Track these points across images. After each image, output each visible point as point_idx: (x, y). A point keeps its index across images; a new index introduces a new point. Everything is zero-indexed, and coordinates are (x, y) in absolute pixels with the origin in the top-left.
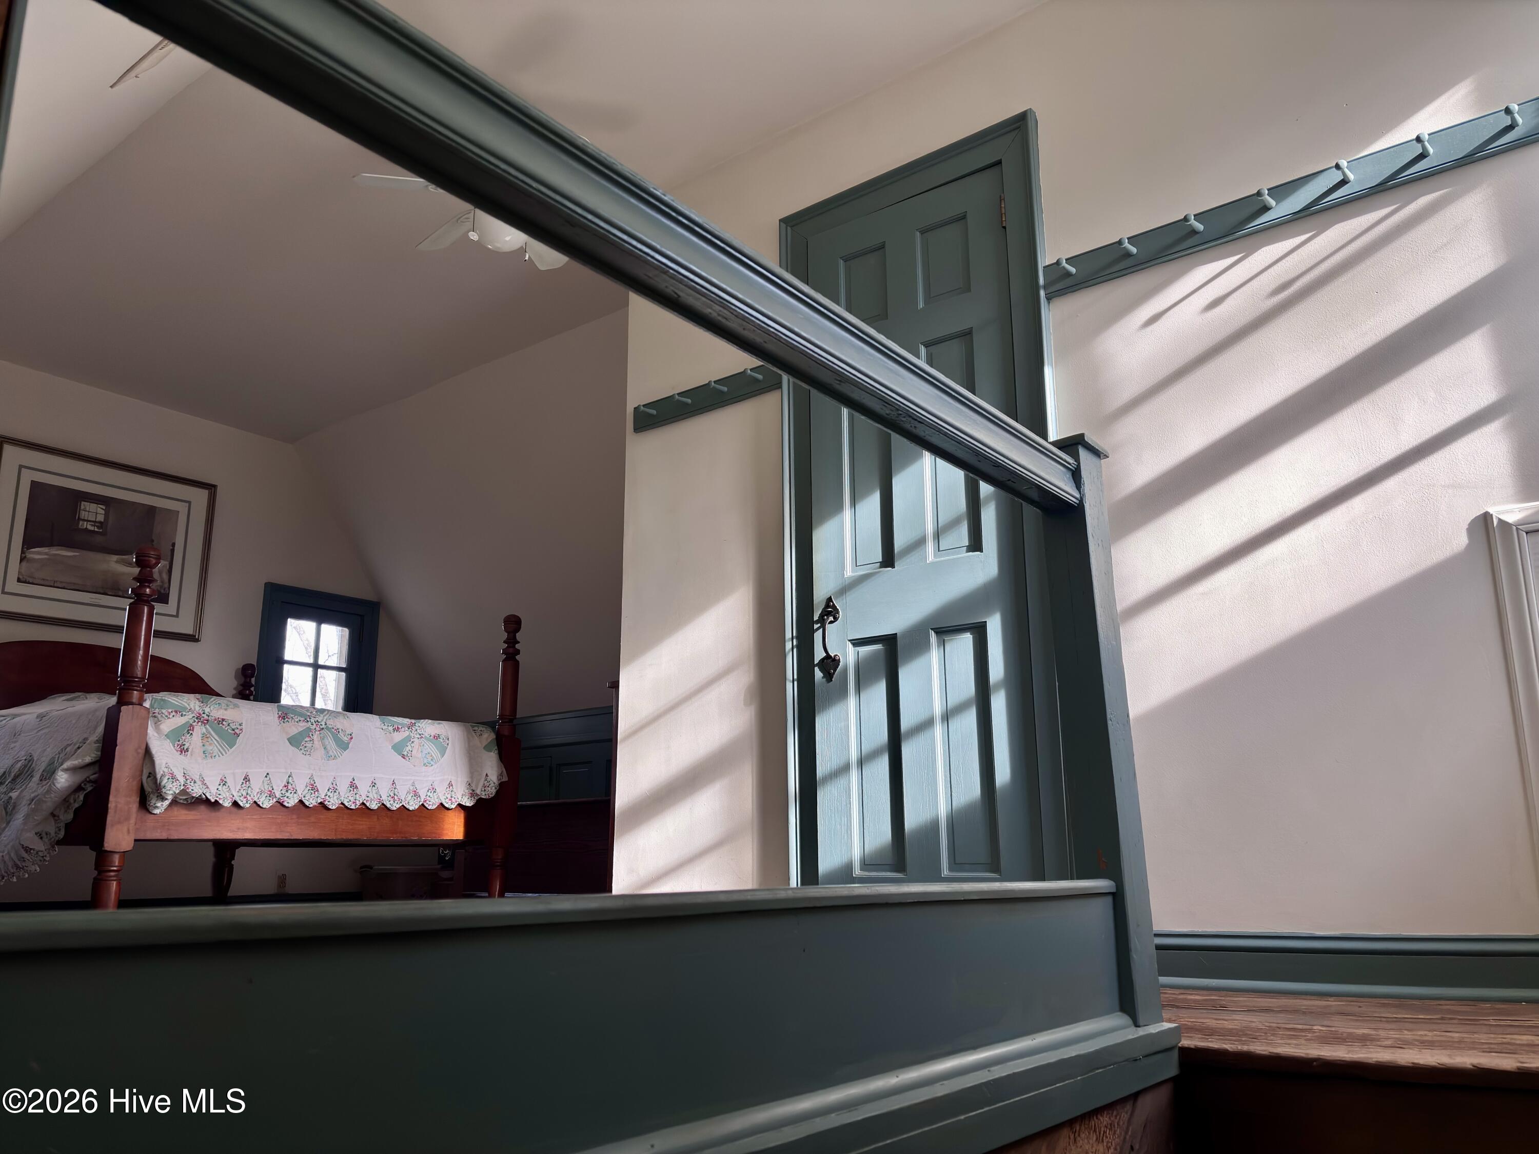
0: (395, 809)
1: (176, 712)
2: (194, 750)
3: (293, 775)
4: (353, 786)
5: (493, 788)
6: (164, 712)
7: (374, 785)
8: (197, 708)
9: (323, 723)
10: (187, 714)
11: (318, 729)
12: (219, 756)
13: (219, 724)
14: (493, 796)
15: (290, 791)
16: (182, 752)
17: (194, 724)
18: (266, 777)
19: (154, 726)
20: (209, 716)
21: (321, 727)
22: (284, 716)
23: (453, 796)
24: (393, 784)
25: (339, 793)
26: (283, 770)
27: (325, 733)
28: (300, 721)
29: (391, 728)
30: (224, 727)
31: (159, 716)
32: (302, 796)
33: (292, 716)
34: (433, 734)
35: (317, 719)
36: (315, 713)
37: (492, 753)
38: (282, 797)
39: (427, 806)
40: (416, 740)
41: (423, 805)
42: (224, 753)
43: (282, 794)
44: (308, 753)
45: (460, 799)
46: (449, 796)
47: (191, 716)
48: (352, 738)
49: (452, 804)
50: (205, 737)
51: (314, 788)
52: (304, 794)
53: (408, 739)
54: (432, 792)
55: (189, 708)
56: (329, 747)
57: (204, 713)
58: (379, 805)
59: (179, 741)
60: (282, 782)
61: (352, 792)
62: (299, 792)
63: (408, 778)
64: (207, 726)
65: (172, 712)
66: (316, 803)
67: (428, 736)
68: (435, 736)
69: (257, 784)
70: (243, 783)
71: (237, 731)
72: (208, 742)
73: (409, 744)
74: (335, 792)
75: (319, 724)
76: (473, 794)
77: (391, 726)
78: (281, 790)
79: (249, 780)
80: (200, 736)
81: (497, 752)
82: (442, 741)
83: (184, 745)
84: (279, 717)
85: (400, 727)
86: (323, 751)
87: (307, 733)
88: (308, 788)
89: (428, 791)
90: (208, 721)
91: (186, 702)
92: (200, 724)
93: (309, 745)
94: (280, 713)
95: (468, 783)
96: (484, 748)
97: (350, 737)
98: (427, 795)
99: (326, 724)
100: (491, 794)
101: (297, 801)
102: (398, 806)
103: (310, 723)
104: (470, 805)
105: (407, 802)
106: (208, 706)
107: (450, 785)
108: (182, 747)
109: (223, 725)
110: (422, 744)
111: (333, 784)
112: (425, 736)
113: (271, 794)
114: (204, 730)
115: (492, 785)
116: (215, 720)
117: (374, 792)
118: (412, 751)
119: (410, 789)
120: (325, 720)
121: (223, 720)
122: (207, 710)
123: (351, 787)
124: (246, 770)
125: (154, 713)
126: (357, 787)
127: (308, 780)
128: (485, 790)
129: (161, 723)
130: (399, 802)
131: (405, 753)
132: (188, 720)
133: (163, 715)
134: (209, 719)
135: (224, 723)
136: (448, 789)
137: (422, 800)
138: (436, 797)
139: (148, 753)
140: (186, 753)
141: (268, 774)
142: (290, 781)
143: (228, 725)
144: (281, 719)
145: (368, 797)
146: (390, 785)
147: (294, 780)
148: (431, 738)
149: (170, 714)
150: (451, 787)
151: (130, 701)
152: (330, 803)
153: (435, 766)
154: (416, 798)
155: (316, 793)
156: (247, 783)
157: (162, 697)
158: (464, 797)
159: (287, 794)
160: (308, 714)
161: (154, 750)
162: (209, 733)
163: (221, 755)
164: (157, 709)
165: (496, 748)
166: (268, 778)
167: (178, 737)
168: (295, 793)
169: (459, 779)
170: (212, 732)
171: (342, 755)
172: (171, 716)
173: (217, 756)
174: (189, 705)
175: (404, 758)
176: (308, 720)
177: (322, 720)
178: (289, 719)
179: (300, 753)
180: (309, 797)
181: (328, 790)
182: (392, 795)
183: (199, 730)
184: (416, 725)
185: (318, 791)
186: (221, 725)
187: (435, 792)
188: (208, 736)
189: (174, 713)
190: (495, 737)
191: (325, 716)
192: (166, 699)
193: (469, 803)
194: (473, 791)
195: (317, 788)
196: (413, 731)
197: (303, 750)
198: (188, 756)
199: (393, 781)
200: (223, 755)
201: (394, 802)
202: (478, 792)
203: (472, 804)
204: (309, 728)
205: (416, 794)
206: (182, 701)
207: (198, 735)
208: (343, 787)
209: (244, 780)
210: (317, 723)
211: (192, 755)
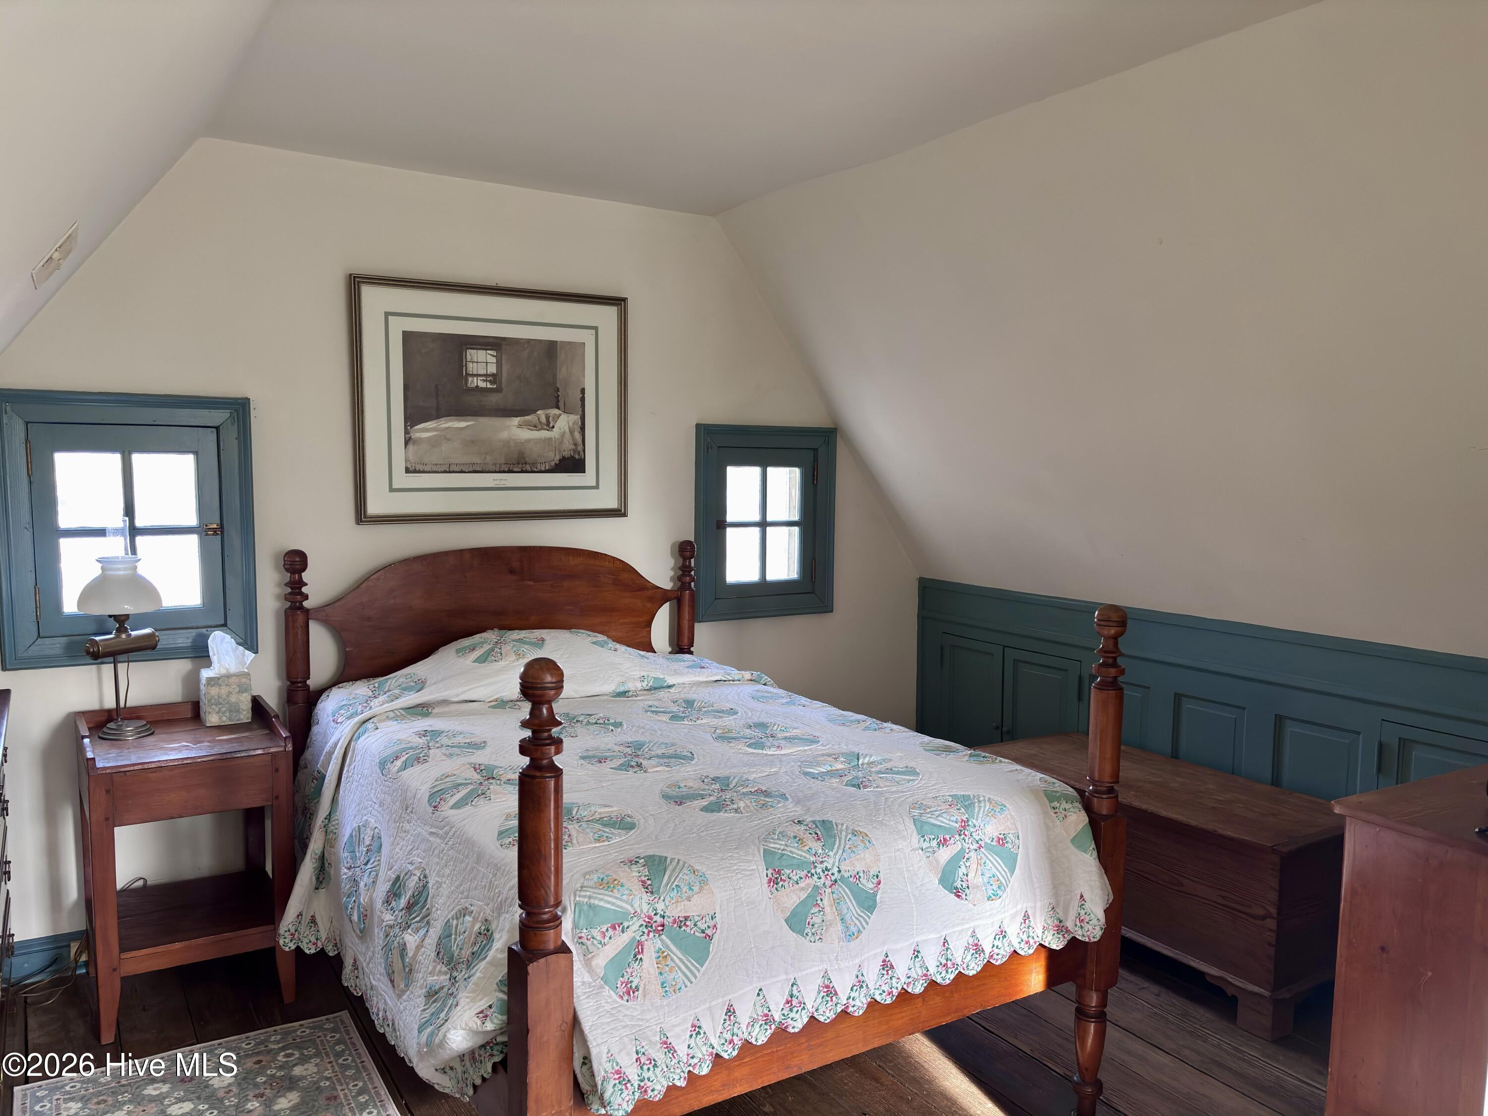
0: (948, 982)
1: (614, 927)
2: (647, 987)
3: (799, 982)
4: (887, 966)
5: (1098, 928)
6: (595, 935)
7: (916, 953)
8: (645, 907)
9: (835, 870)
10: (631, 923)
11: (828, 883)
12: (686, 986)
13: (680, 927)
14: (1095, 940)
15: (795, 1009)
16: (629, 994)
17: (644, 938)
18: (758, 995)
19: (582, 959)
20: (664, 917)
21: (833, 878)
22: (777, 878)
23: (1031, 934)
24: (944, 943)
25: (867, 985)
26: (784, 977)
27: (840, 890)
28: (801, 878)
29: (934, 843)
30: (688, 931)
31: (589, 943)
32: (814, 1010)
33: (788, 872)
34: (996, 834)
35: (825, 864)
36: (820, 851)
37: (1088, 856)
38: (785, 1019)
39: (994, 962)
40: (972, 854)
41: (988, 961)
42: (693, 979)
43: (784, 1015)
44: (817, 938)
45: (1040, 935)
46: (1025, 937)
47: (635, 927)
48: (879, 883)
49: (1029, 949)
50: (662, 956)
51: (829, 991)
52: (815, 1006)
53: (960, 856)
54: (1001, 939)
55: (633, 912)
56: (848, 917)
57: (655, 914)
58: (925, 985)
59: (623, 976)
60: (783, 996)
61: (886, 977)
62: (809, 1006)
63: (966, 926)
64: (663, 937)
65: (607, 930)
66: (835, 1014)
67: (989, 842)
68: (999, 839)
69: (743, 1017)
70: (725, 1020)
71: (709, 932)
72: (667, 966)
73: (961, 863)
74: (861, 987)
75: (830, 873)
76: (1061, 928)
77: (934, 839)
78: (783, 1009)
79: (734, 1012)
80: (654, 955)
81: (1095, 853)
82: (1010, 846)
83: (631, 982)
84: (770, 881)
85: (948, 837)
86: (840, 927)
87: (813, 899)
88: (822, 994)
89: (995, 939)
90: (663, 925)
91: (626, 902)
92: (651, 935)
93: (817, 920)
94: (770, 872)
95: (1051, 906)
96: (1073, 841)
97: (875, 881)
98: (993, 946)
99: (839, 871)
100: (1094, 937)
101: (806, 1020)
102: (952, 977)
103: (816, 876)
104: (1058, 949)
105: (965, 966)
106: (662, 898)
107: (1026, 917)
108: (629, 986)
109: (687, 926)
110: (983, 861)
111: (857, 977)
112: (986, 843)
113: (768, 1019)
114: (659, 945)
115: (1094, 922)
116: (674, 921)
117: (918, 965)
118: (967, 875)
119: (968, 944)
120: (837, 864)
121: (686, 918)
122: (660, 906)
123: (883, 969)
124: (727, 998)
125: (580, 938)
126: (892, 967)
127: (820, 981)
128: (1082, 927)
129: (593, 957)
130: (954, 969)
131: (958, 884)
132: (633, 934)
133: (595, 942)
134: (666, 923)
135: (688, 923)
136: (1023, 925)
137: (987, 956)
138: (1006, 944)
139: (575, 1022)
140: (636, 993)
141: (760, 990)
142: (795, 992)
143: (695, 925)
144: (772, 884)
145: (909, 977)
146: (940, 948)
147: (801, 988)
148: (994, 843)
149: (604, 936)
150: (1027, 921)
151: (542, 947)
152: (855, 1008)
153: (1005, 895)
154: (977, 956)
155: (834, 998)
156: (732, 1017)
157: (590, 897)
158: (1046, 932)
159: (792, 1015)
160: (813, 859)
161: (587, 1022)
162: (667, 947)
163: (688, 984)
164: (585, 931)
165: (1093, 846)
166: (761, 997)
167: (622, 970)
168: (804, 1009)
169: (1039, 904)
170: (672, 946)
171: (867, 924)
172: (607, 938)
173: (683, 987)
174: (632, 906)
175: (959, 896)
176: (813, 871)
177: (833, 865)
178: (784, 881)
179: (804, 942)
180: (824, 1009)
181: (852, 989)
182: (944, 962)
183: (653, 945)
184: (970, 823)
185: (836, 994)
186: (684, 928)
187: (1005, 937)
188: (665, 954)
189: (611, 932)
190: (1087, 819)
191: (836, 854)
192: (596, 902)
193: (1057, 944)
194: (1060, 922)
195: (835, 991)
196: (967, 838)
197: (810, 934)
198: (639, 1000)
199: (945, 939)
200: (691, 983)
201: (947, 972)
202: (1069, 924)
203: (1061, 947)
204: (816, 887)
205: (978, 949)
206: (621, 900)
207: (651, 957)
208: (872, 975)
209: (726, 1015)
210: (826, 873)
211: (644, 996)
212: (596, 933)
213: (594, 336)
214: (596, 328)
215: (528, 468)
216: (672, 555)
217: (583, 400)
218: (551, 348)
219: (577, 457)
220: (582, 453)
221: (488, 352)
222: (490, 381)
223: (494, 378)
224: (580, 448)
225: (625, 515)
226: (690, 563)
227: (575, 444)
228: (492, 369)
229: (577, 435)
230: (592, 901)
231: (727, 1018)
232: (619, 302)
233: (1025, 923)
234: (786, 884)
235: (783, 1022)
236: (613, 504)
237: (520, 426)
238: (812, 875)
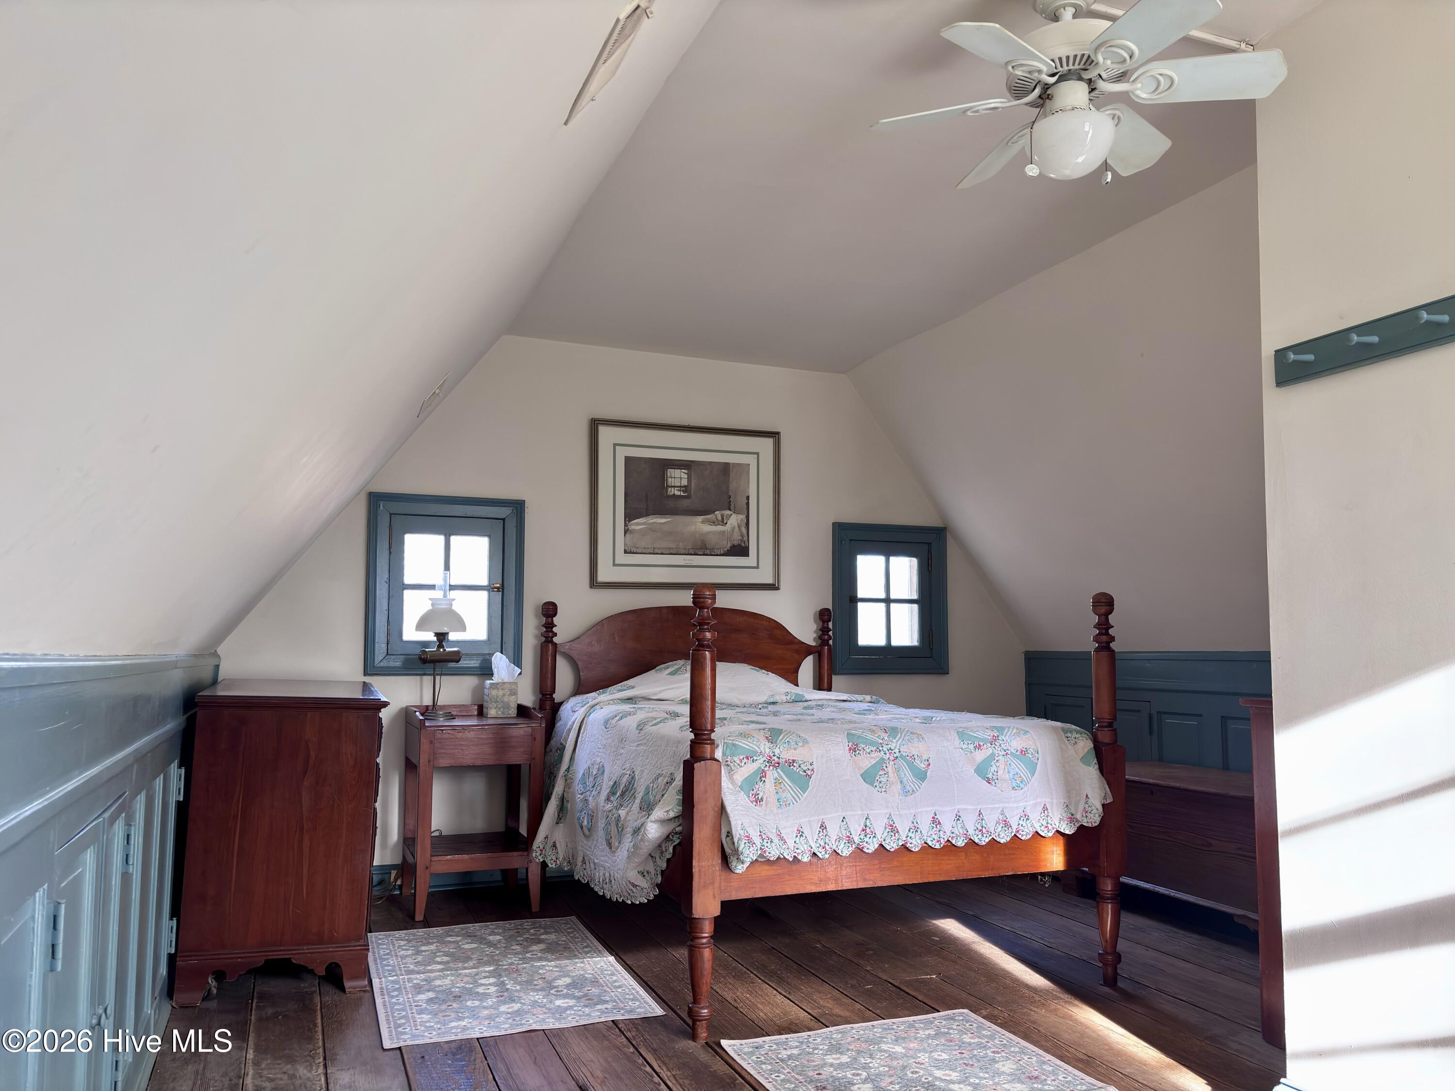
0: (984, 843)
1: (747, 758)
2: (768, 799)
3: (870, 817)
4: (936, 822)
5: (1097, 815)
6: (735, 760)
7: (958, 818)
8: (767, 750)
9: (897, 751)
10: (758, 758)
11: (892, 758)
12: (793, 804)
13: (790, 766)
14: (1096, 824)
15: (868, 836)
16: (757, 802)
17: (767, 769)
18: (843, 821)
19: (727, 775)
20: (779, 758)
21: (895, 755)
22: (855, 748)
23: (1049, 821)
24: (980, 814)
25: (921, 832)
26: (860, 812)
27: (900, 762)
28: (872, 751)
29: (971, 747)
30: (795, 769)
31: (732, 765)
32: (882, 840)
33: (863, 746)
34: (1019, 748)
35: (890, 746)
36: (886, 738)
37: (1091, 768)
38: (861, 842)
39: (1020, 836)
40: (1001, 758)
41: (1015, 835)
42: (798, 800)
43: (861, 839)
44: (883, 790)
45: (1057, 824)
46: (1044, 823)
47: (761, 761)
48: (929, 765)
49: (1048, 832)
50: (778, 783)
51: (893, 829)
52: (883, 837)
53: (992, 757)
54: (1025, 820)
55: (759, 752)
56: (905, 780)
57: (774, 756)
58: (966, 841)
59: (753, 790)
60: (860, 825)
61: (935, 829)
62: (879, 836)
63: (996, 806)
64: (779, 770)
65: (743, 759)
66: (898, 846)
67: (1014, 752)
68: (1022, 751)
69: (834, 831)
70: (819, 831)
71: (809, 772)
72: (781, 788)
73: (993, 763)
74: (917, 831)
75: (893, 752)
76: (1072, 819)
77: (971, 744)
78: (860, 835)
79: (826, 828)
80: (773, 781)
81: (1097, 766)
82: (1030, 756)
83: (758, 794)
84: (850, 749)
85: (981, 744)
86: (899, 786)
87: (881, 765)
88: (888, 830)
89: (1020, 819)
90: (779, 763)
91: (756, 745)
92: (771, 768)
93: (884, 779)
94: (850, 744)
95: (1066, 804)
96: (1081, 759)
97: (927, 763)
98: (1019, 824)
99: (900, 752)
100: (1095, 822)
101: (877, 846)
102: (987, 840)
103: (882, 752)
104: (1070, 833)
105: (997, 834)
106: (778, 747)
107: (1045, 809)
108: (757, 797)
109: (794, 766)
110: (1009, 763)
111: (913, 823)
112: (1011, 752)
113: (850, 840)
114: (776, 775)
115: (1095, 811)
116: (786, 762)
117: (959, 826)
118: (997, 772)
119: (999, 819)
120: (898, 747)
121: (794, 761)
122: (777, 751)
123: (933, 823)
124: (821, 817)
125: (727, 761)
126: (940, 823)
127: (886, 821)
128: (1086, 816)
129: (734, 773)
130: (988, 835)
131: (990, 776)
132: (760, 765)
133: (736, 764)
134: (780, 762)
135: (795, 764)
136: (1043, 814)
137: (1014, 831)
138: (1029, 825)
139: (723, 808)
140: (761, 803)
141: (844, 818)
142: (868, 824)
143: (799, 766)
144: (852, 751)
145: (953, 833)
146: (976, 817)
147: (872, 822)
148: (1018, 753)
149: (741, 762)
150: (1046, 812)
151: (702, 755)
152: (912, 845)
153: (1026, 789)
154: (1006, 829)
155: (896, 834)
156: (824, 831)
157: (733, 740)
158: (1062, 822)
159: (866, 839)
160: (881, 741)
161: (729, 809)
162: (781, 777)
163: (795, 803)
164: (729, 757)
165: (1095, 761)
166: (845, 823)
167: (752, 786)
168: (874, 837)
169: (1055, 801)
170: (784, 777)
171: (920, 788)
172: (743, 764)
173: (791, 804)
174: (759, 748)
175: (989, 783)
176: (881, 748)
177: (895, 747)
178: (860, 750)
179: (875, 791)
180: (889, 840)
181: (909, 831)
182: (980, 828)
183: (772, 774)
184: (1000, 738)
185: (898, 832)
186: (792, 767)
187: (1028, 819)
188: (780, 781)
189: (745, 760)
190: (1093, 746)
191: (897, 741)
192: (737, 743)
193: (1068, 831)
194: (1072, 815)
195: (897, 830)
196: (997, 747)
197: (878, 787)
198: (763, 806)
199: (980, 811)
200: (797, 802)
201: (983, 836)
202: (1079, 816)
203: (1073, 832)
204: (882, 759)
205: (1006, 824)
206: (752, 743)
207: (771, 781)
208: (925, 824)
209: (820, 828)
210: (890, 751)
211: (766, 805)
212: (736, 759)
213: (756, 460)
214: (758, 454)
215: (708, 552)
216: (815, 621)
217: (748, 504)
218: (726, 468)
219: (743, 545)
220: (747, 542)
221: (683, 470)
222: (683, 491)
223: (686, 489)
224: (745, 539)
225: (778, 589)
226: (828, 625)
227: (742, 536)
228: (685, 482)
229: (744, 530)
230: (734, 742)
231: (821, 830)
232: (774, 435)
233: (1044, 813)
234: (861, 752)
235: (861, 844)
236: (769, 580)
237: (703, 522)
238: (880, 751)
